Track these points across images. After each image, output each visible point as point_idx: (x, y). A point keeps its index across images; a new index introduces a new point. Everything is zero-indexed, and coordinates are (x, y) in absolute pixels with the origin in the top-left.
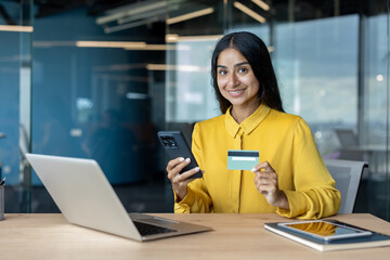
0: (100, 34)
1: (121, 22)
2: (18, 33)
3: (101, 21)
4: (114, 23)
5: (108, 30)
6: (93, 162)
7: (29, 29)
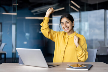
0: (32, 15)
1: (38, 11)
2: (11, 15)
3: (33, 11)
4: (36, 12)
5: (34, 14)
6: (40, 50)
7: (16, 14)
